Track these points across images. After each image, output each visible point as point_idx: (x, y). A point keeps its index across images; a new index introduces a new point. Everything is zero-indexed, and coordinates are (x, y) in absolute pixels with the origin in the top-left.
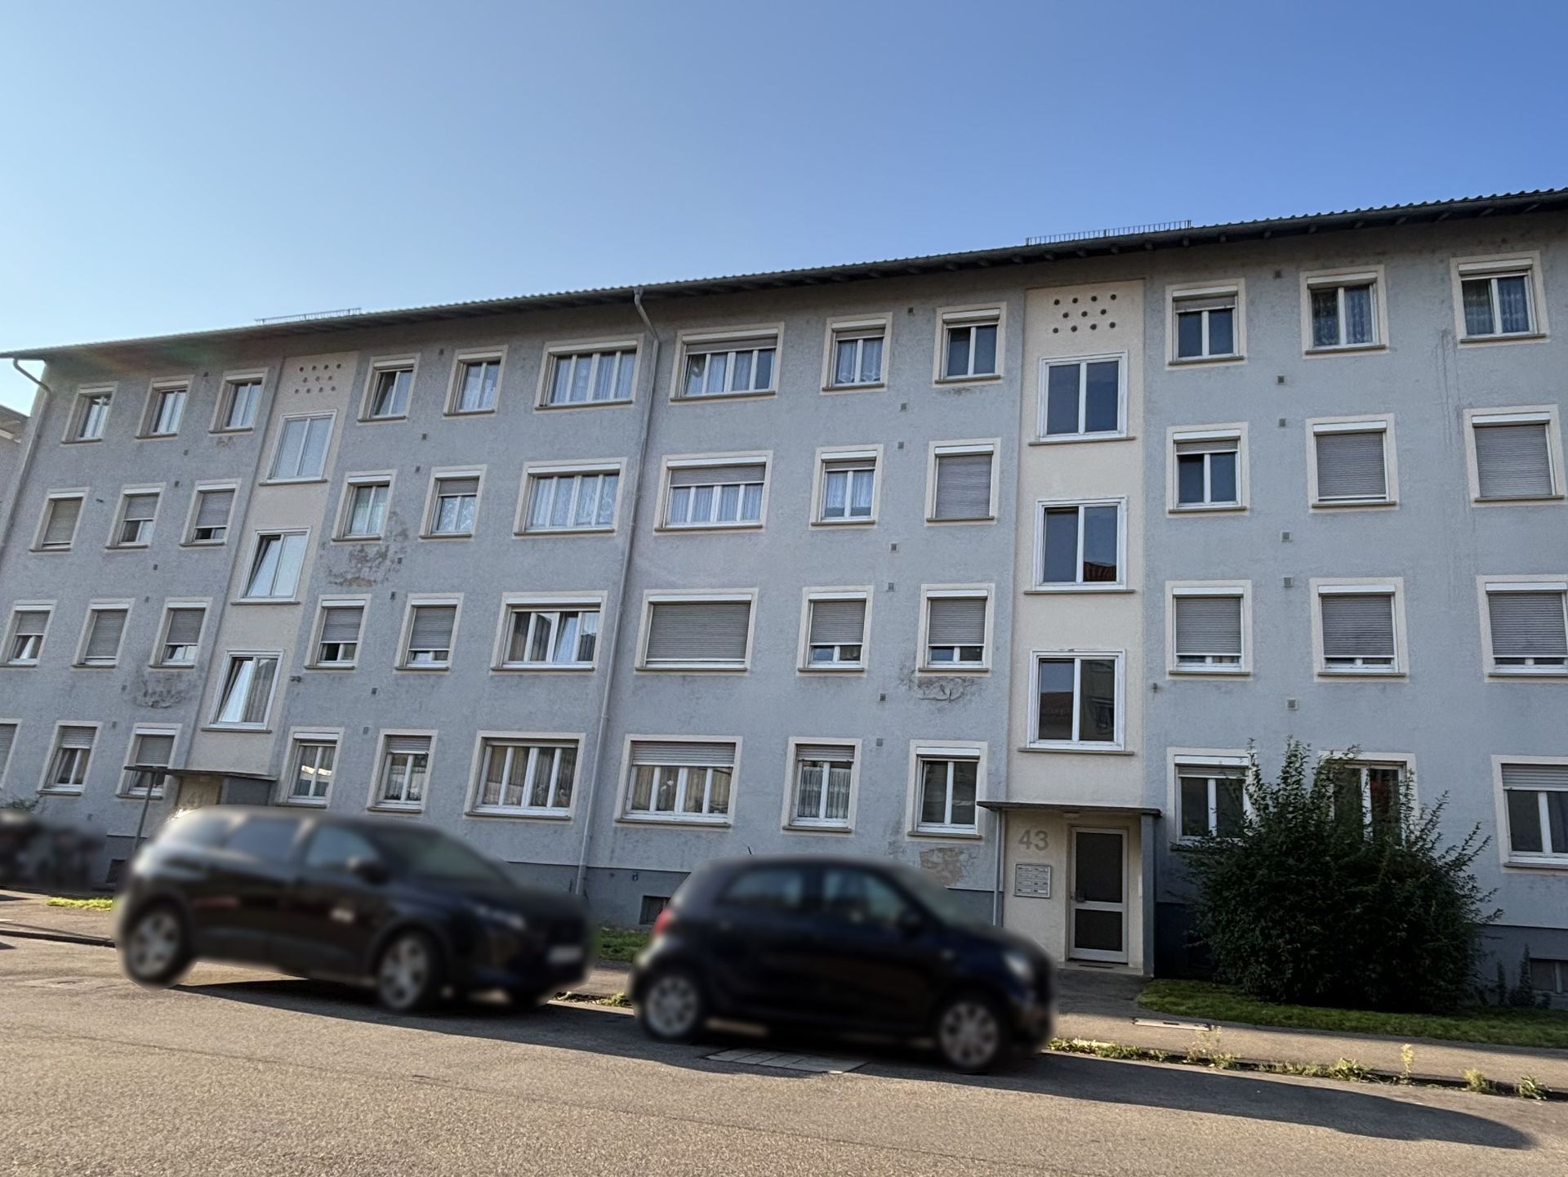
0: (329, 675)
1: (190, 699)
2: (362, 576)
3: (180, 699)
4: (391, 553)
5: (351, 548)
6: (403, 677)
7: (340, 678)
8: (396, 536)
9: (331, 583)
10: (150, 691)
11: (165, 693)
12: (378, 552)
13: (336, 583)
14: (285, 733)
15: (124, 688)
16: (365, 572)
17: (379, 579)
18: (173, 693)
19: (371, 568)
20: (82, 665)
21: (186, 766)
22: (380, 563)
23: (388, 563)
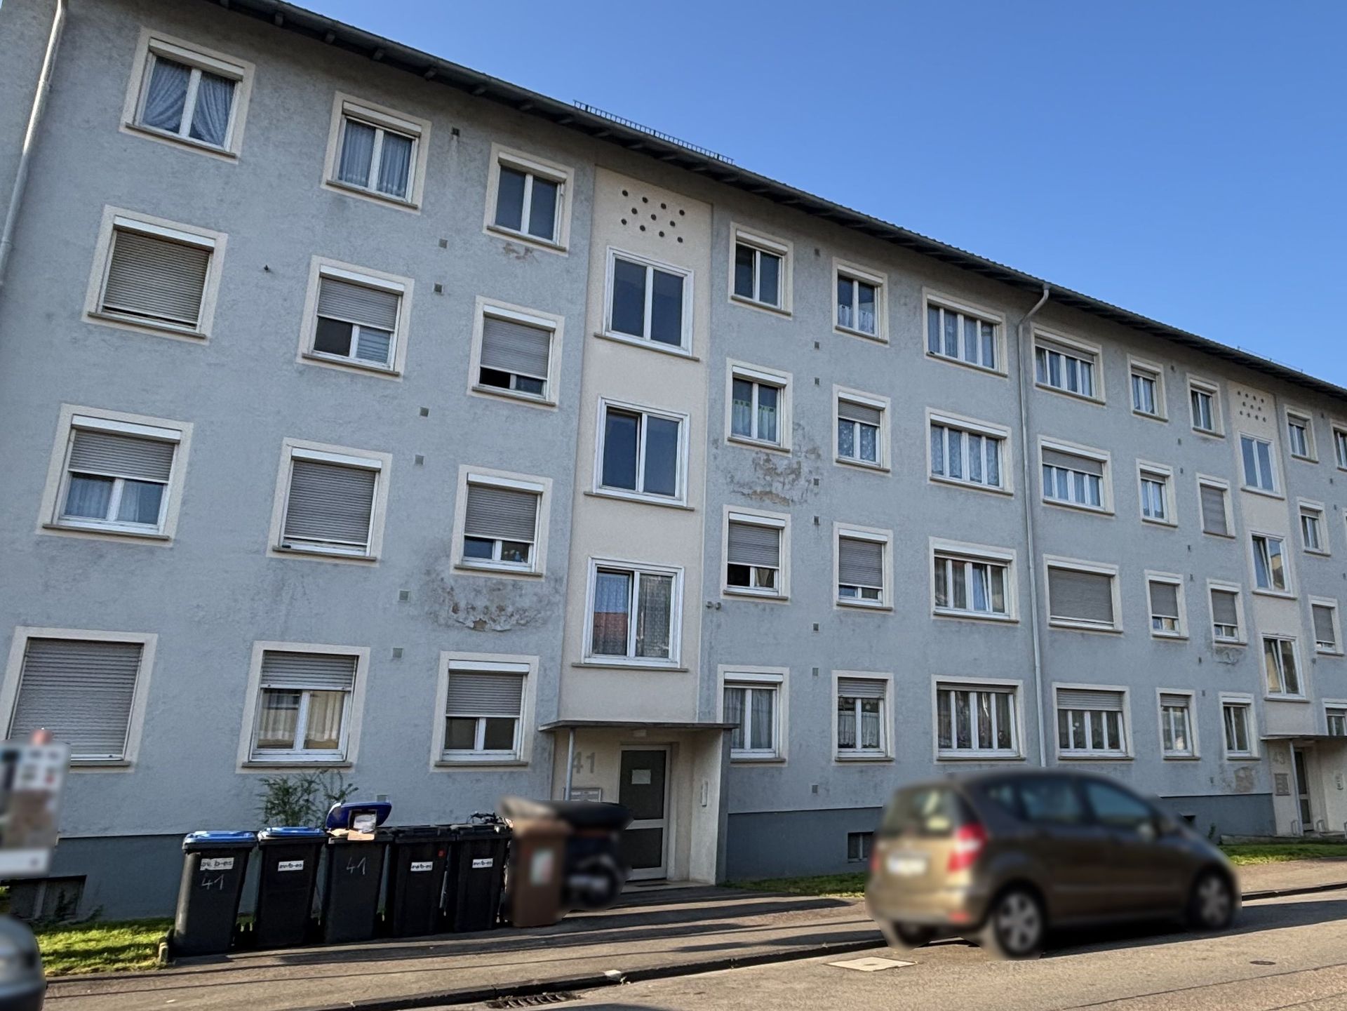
0: (757, 605)
1: (545, 622)
2: (774, 491)
3: (527, 621)
4: (805, 469)
5: (754, 455)
6: (846, 614)
7: (772, 609)
8: (807, 452)
9: (734, 491)
10: (462, 605)
11: (493, 609)
12: (789, 467)
13: (743, 494)
14: (711, 673)
15: (404, 596)
16: (777, 487)
17: (795, 499)
18: (510, 609)
19: (784, 484)
20: (284, 550)
21: (558, 715)
22: (794, 480)
23: (802, 482)
